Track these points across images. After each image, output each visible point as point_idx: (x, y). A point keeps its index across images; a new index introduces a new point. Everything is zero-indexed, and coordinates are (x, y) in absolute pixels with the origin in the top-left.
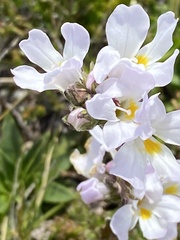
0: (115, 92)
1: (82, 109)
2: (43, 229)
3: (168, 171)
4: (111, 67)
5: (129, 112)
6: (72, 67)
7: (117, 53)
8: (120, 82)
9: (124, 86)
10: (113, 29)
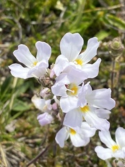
0: (66, 81)
1: (47, 89)
2: (11, 125)
3: (93, 122)
4: (64, 68)
5: (73, 92)
6: (43, 67)
7: (66, 59)
8: (68, 75)
9: (70, 77)
10: (64, 45)
